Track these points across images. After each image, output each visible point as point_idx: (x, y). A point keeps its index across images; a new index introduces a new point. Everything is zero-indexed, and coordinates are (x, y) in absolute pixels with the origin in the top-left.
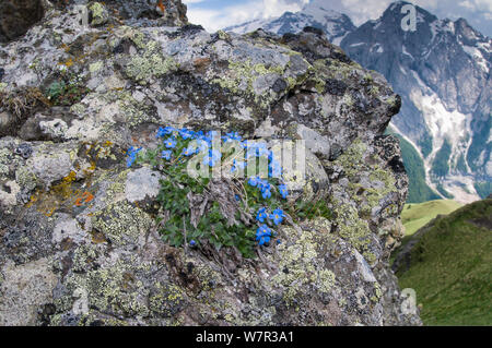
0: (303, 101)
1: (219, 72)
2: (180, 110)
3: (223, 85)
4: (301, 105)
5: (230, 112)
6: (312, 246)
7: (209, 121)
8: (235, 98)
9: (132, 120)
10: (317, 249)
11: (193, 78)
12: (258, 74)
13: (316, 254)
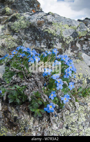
0: (85, 43)
1: (48, 26)
2: (32, 44)
3: (49, 32)
4: (84, 46)
5: (52, 45)
7: (43, 48)
8: (54, 38)
9: (10, 46)
10: (86, 117)
11: (37, 29)
12: (65, 28)
13: (85, 120)
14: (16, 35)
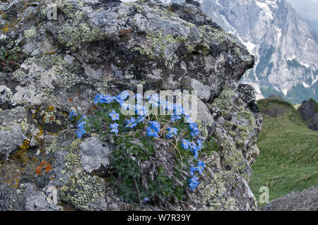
0: (192, 60)
3: (142, 52)
4: (191, 63)
5: (145, 72)
6: (222, 184)
7: (128, 80)
8: (150, 62)
9: (68, 84)
10: (226, 186)
11: (117, 45)
12: (168, 42)
13: (225, 189)
14: (70, 54)
